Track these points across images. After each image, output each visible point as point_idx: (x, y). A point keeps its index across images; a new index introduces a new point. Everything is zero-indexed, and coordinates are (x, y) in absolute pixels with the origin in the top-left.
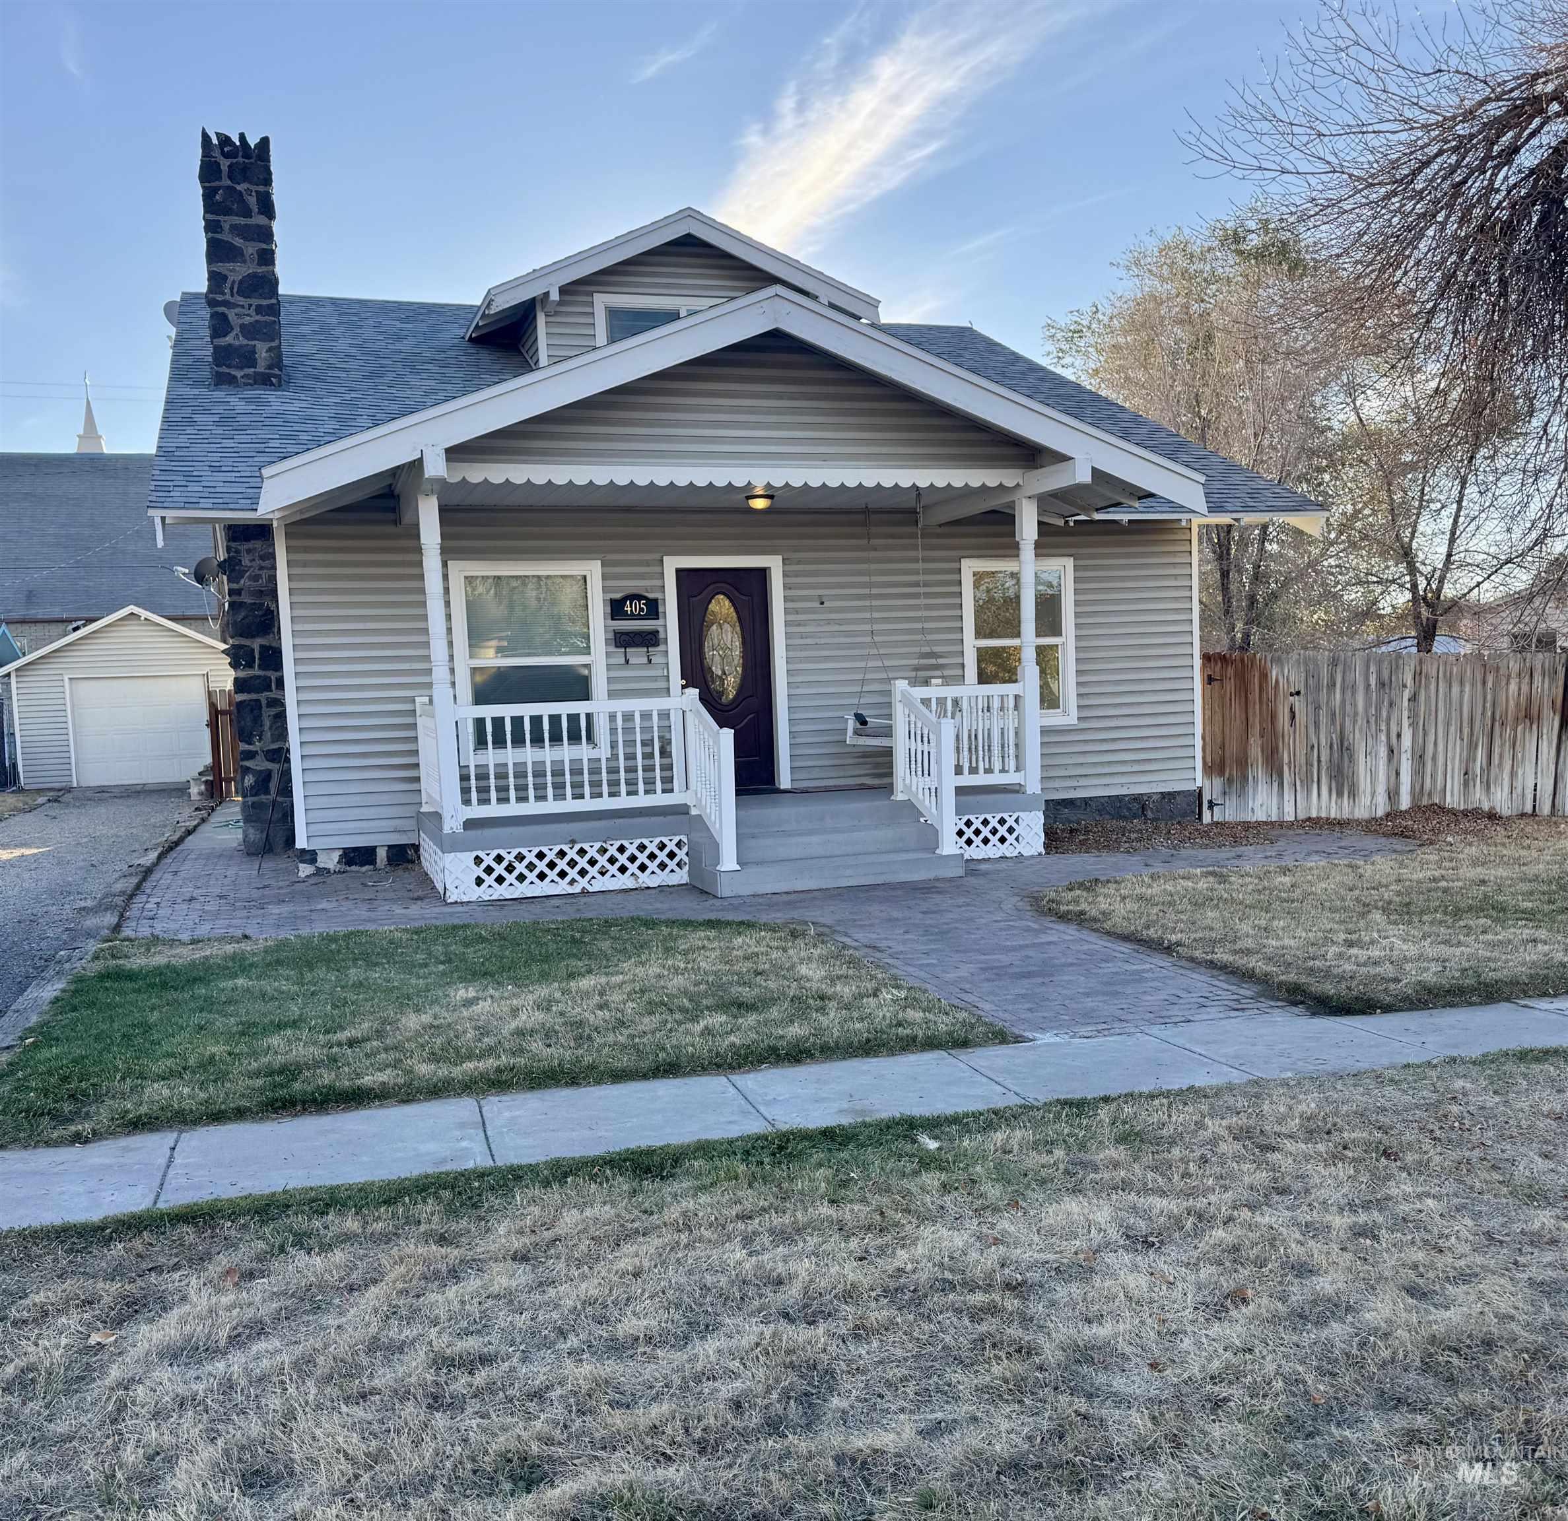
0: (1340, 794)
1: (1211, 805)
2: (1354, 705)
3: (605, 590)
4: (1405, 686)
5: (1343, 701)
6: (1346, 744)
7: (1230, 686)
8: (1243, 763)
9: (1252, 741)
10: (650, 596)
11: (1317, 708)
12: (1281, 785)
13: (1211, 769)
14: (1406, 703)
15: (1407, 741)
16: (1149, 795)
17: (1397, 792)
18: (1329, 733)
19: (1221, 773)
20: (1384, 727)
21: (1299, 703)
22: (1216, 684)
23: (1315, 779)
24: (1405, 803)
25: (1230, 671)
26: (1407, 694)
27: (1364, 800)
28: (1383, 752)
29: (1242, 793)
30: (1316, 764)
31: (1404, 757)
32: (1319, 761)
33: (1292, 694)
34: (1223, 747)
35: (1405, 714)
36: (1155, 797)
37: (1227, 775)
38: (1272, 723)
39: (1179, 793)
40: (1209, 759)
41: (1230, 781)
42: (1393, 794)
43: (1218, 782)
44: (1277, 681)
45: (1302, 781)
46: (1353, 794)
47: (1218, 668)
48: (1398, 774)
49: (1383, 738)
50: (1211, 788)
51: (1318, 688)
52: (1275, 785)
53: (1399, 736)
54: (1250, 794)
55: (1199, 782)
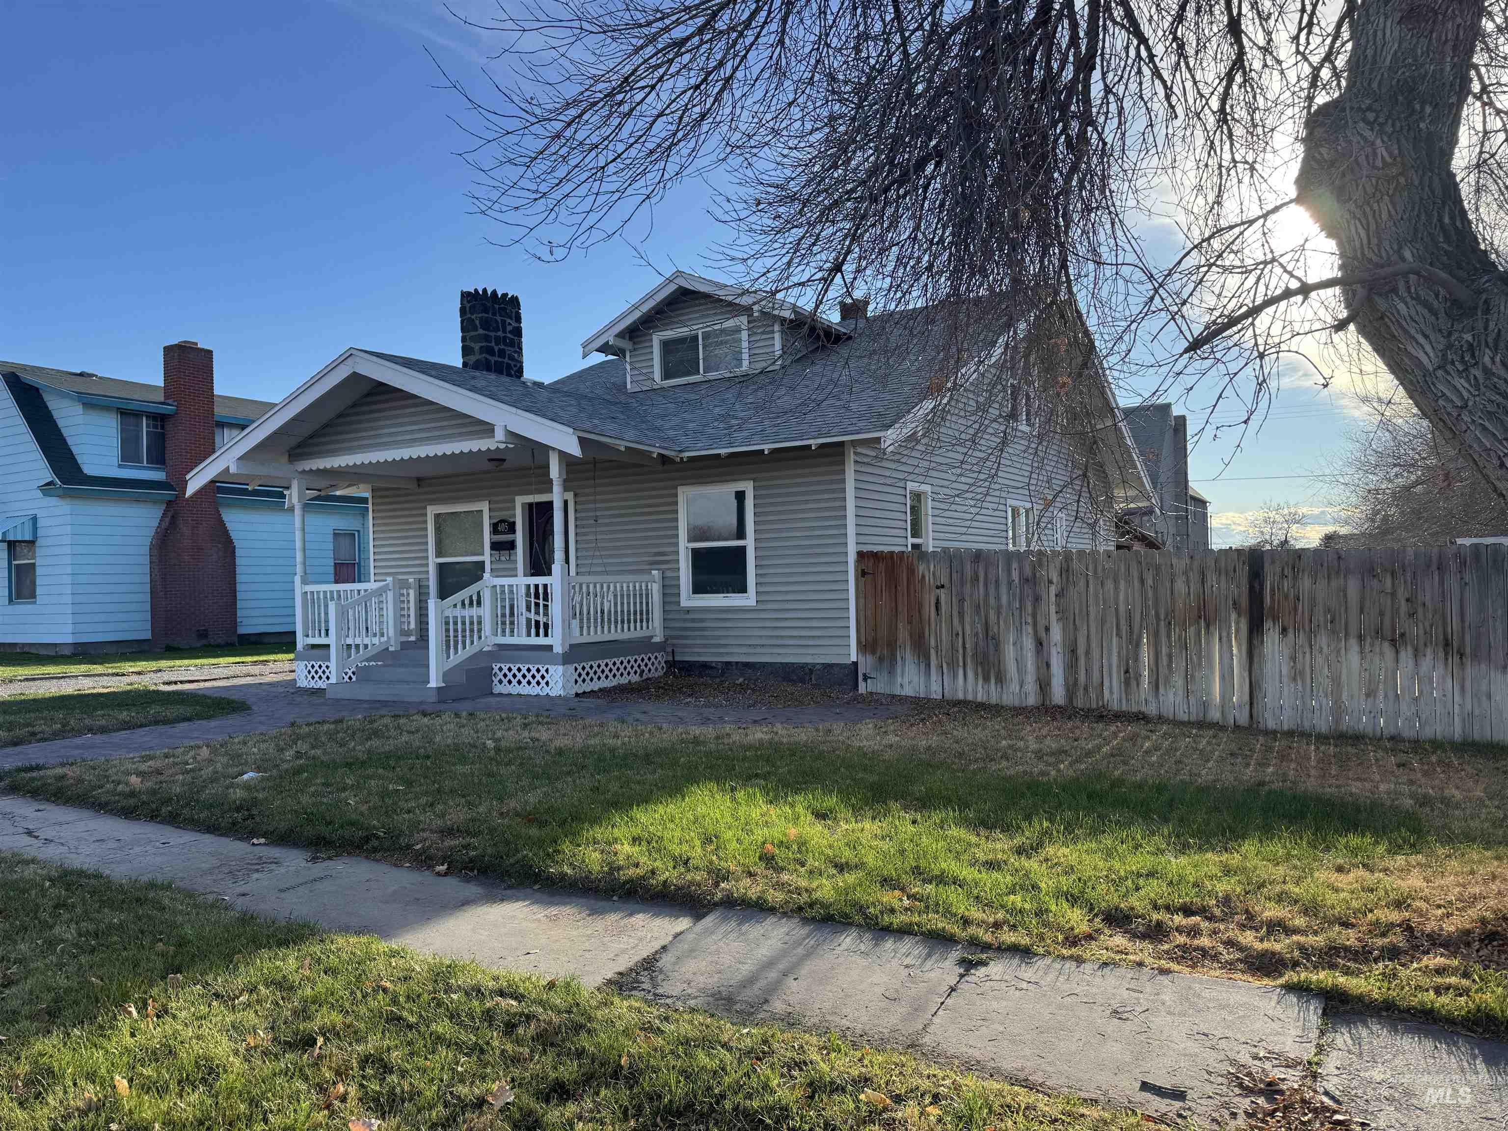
0: (986, 679)
1: (866, 678)
2: (998, 598)
3: (491, 518)
4: (1050, 582)
5: (987, 595)
6: (990, 634)
7: (882, 579)
8: (892, 645)
9: (900, 625)
10: (510, 520)
11: (962, 601)
12: (928, 665)
13: (863, 647)
14: (1053, 598)
15: (1056, 634)
16: (814, 665)
17: (1049, 684)
18: (973, 623)
19: (873, 652)
20: (1030, 620)
21: (943, 594)
22: (869, 578)
23: (961, 664)
24: (1058, 694)
25: (882, 566)
26: (1053, 590)
27: (1014, 687)
28: (1029, 644)
29: (892, 672)
30: (961, 651)
31: (1054, 651)
32: (964, 648)
33: (938, 587)
34: (875, 630)
35: (1053, 609)
36: (818, 667)
37: (878, 655)
38: (919, 612)
39: (838, 664)
40: (863, 640)
41: (881, 659)
42: (1044, 685)
43: (870, 659)
44: (923, 577)
45: (948, 664)
46: (1001, 679)
47: (871, 564)
48: (1048, 665)
49: (1030, 629)
50: (866, 664)
51: (962, 583)
52: (923, 666)
53: (1047, 629)
54: (899, 671)
55: (854, 658)
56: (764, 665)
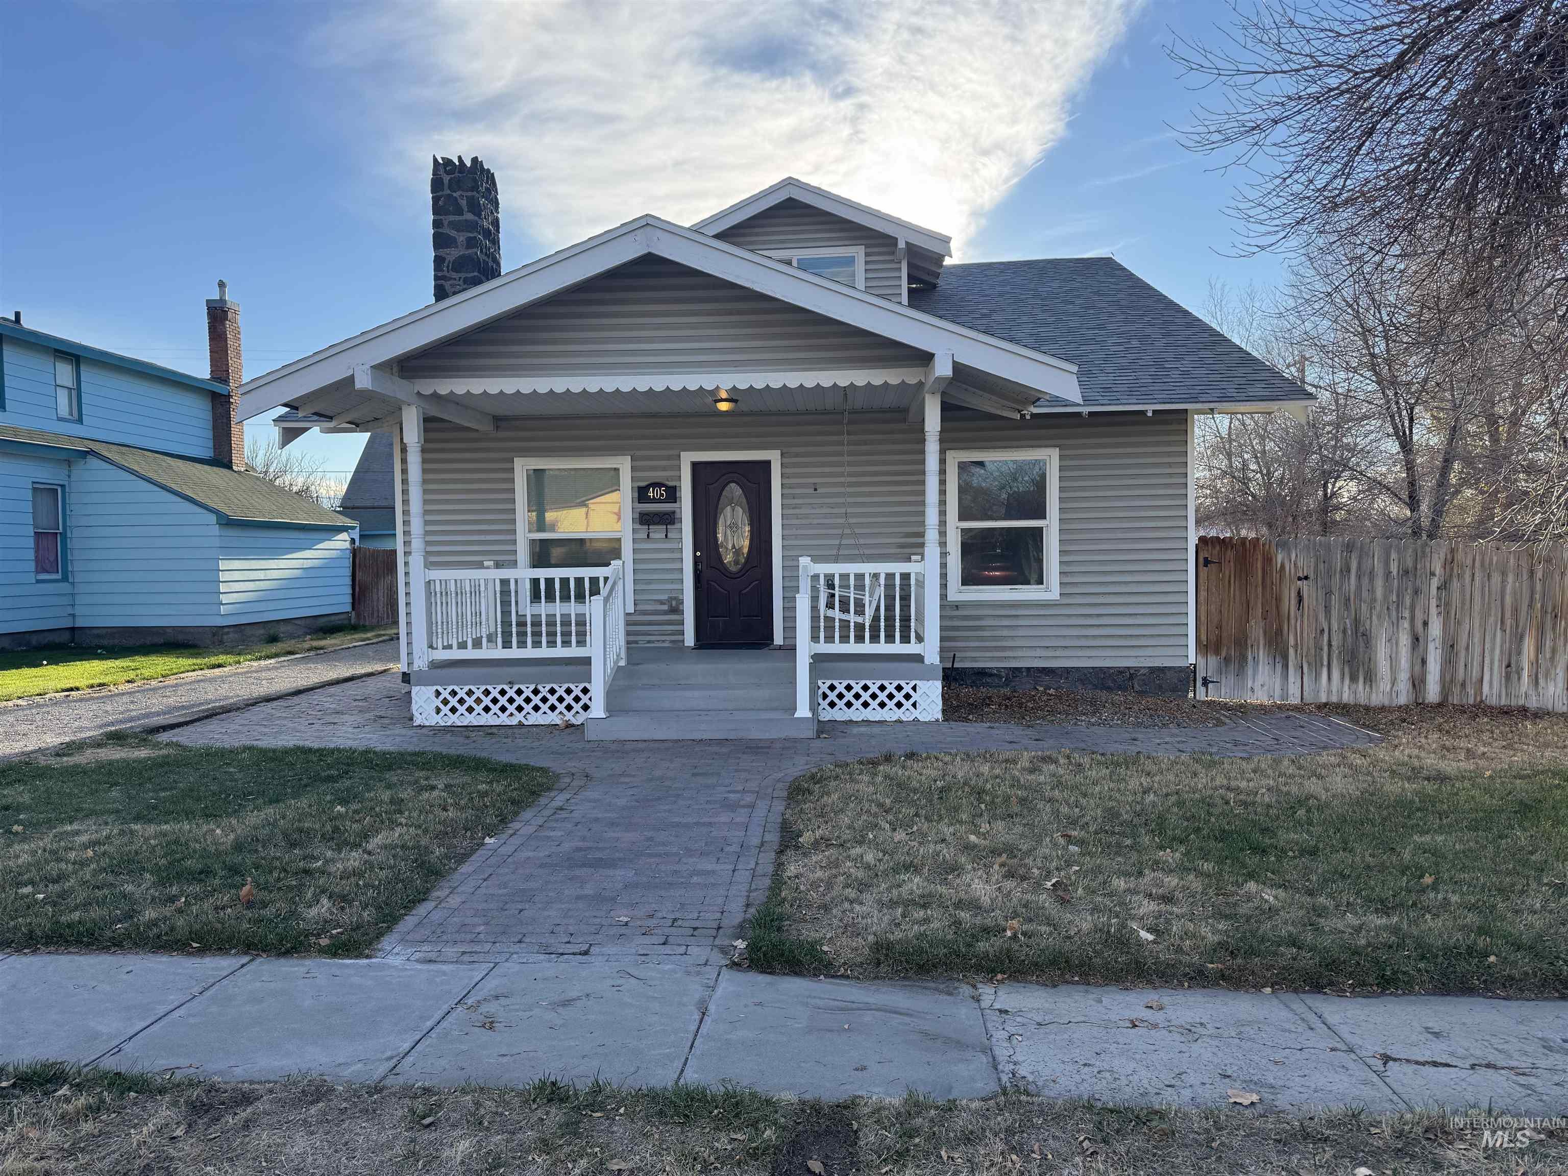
0: (1354, 679)
1: (1205, 682)
2: (1372, 591)
3: (633, 479)
4: (1433, 574)
5: (1359, 587)
6: (1361, 629)
7: (1229, 569)
8: (1242, 643)
9: (1252, 622)
10: (670, 484)
11: (1329, 593)
12: (1286, 666)
13: (1203, 647)
14: (1434, 591)
15: (1436, 629)
16: (1137, 669)
17: (1423, 681)
18: (1341, 619)
19: (1217, 652)
20: (1407, 614)
21: (1304, 585)
22: (1213, 567)
23: (1325, 663)
24: (1433, 693)
25: (1230, 554)
26: (1435, 582)
27: (1384, 685)
28: (1405, 640)
29: (1240, 672)
30: (1326, 648)
31: (1431, 646)
32: (1330, 645)
33: (1300, 579)
34: (1219, 627)
35: (1433, 603)
36: (1142, 671)
37: (1224, 654)
38: (1277, 607)
39: (1170, 668)
40: (1203, 638)
41: (1227, 660)
42: (1418, 683)
43: (1213, 660)
44: (1283, 566)
45: (1309, 664)
46: (1370, 678)
47: (1216, 552)
48: (1424, 662)
49: (1406, 624)
50: (1207, 666)
51: (1330, 575)
52: (1279, 667)
53: (1425, 624)
54: (1250, 672)
55: (1192, 660)
56: (1068, 670)
